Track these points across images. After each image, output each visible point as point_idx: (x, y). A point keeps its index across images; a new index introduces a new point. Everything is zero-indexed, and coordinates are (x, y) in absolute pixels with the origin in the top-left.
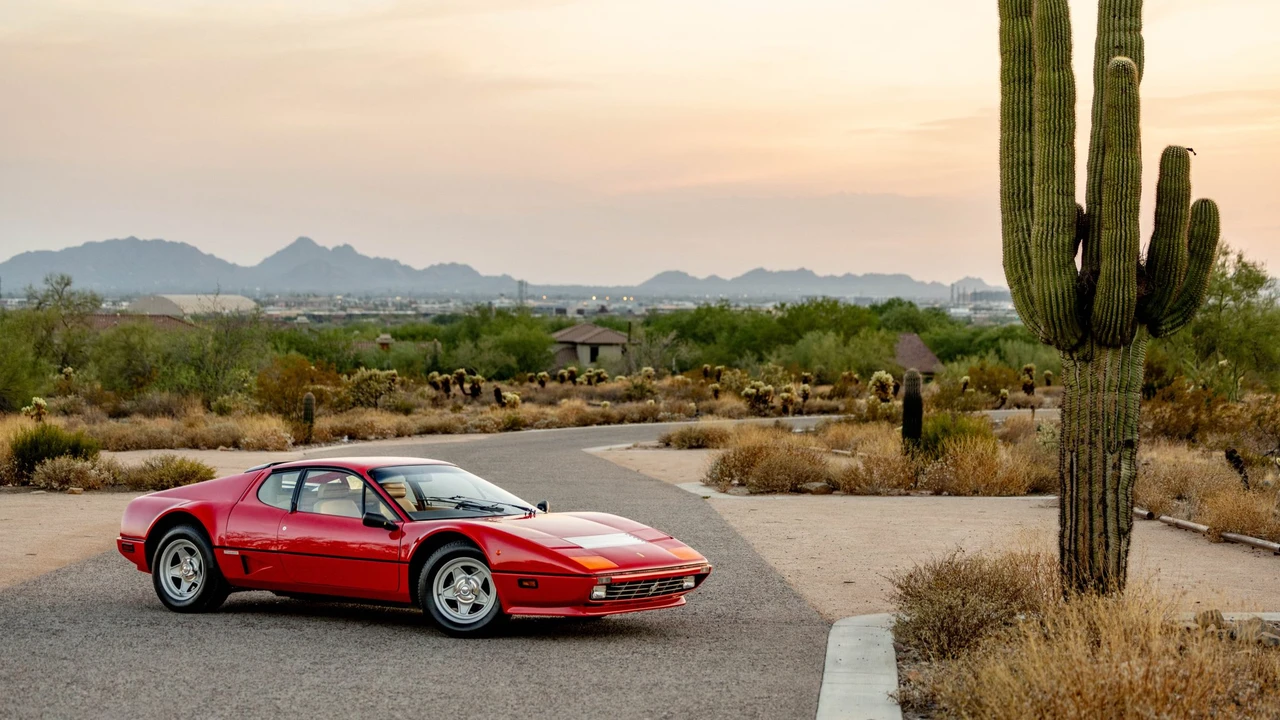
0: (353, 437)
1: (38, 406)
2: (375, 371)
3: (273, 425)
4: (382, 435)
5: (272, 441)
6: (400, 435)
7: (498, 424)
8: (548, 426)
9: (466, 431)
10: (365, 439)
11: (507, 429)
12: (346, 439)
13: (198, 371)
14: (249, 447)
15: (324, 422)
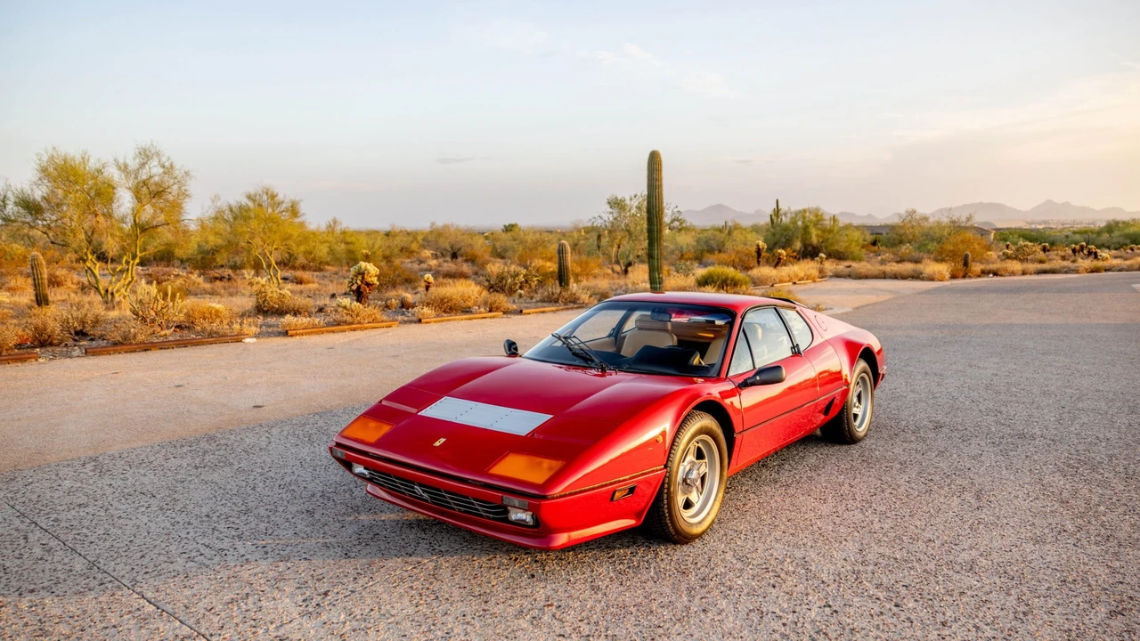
0: (996, 274)
1: (821, 258)
2: (1027, 243)
3: (944, 268)
4: (1013, 274)
5: (937, 276)
6: (1024, 273)
7: (1087, 269)
8: (1120, 270)
9: (1066, 272)
10: (1001, 276)
11: (1092, 272)
12: (991, 275)
13: (939, 242)
14: (923, 279)
15: (977, 268)
